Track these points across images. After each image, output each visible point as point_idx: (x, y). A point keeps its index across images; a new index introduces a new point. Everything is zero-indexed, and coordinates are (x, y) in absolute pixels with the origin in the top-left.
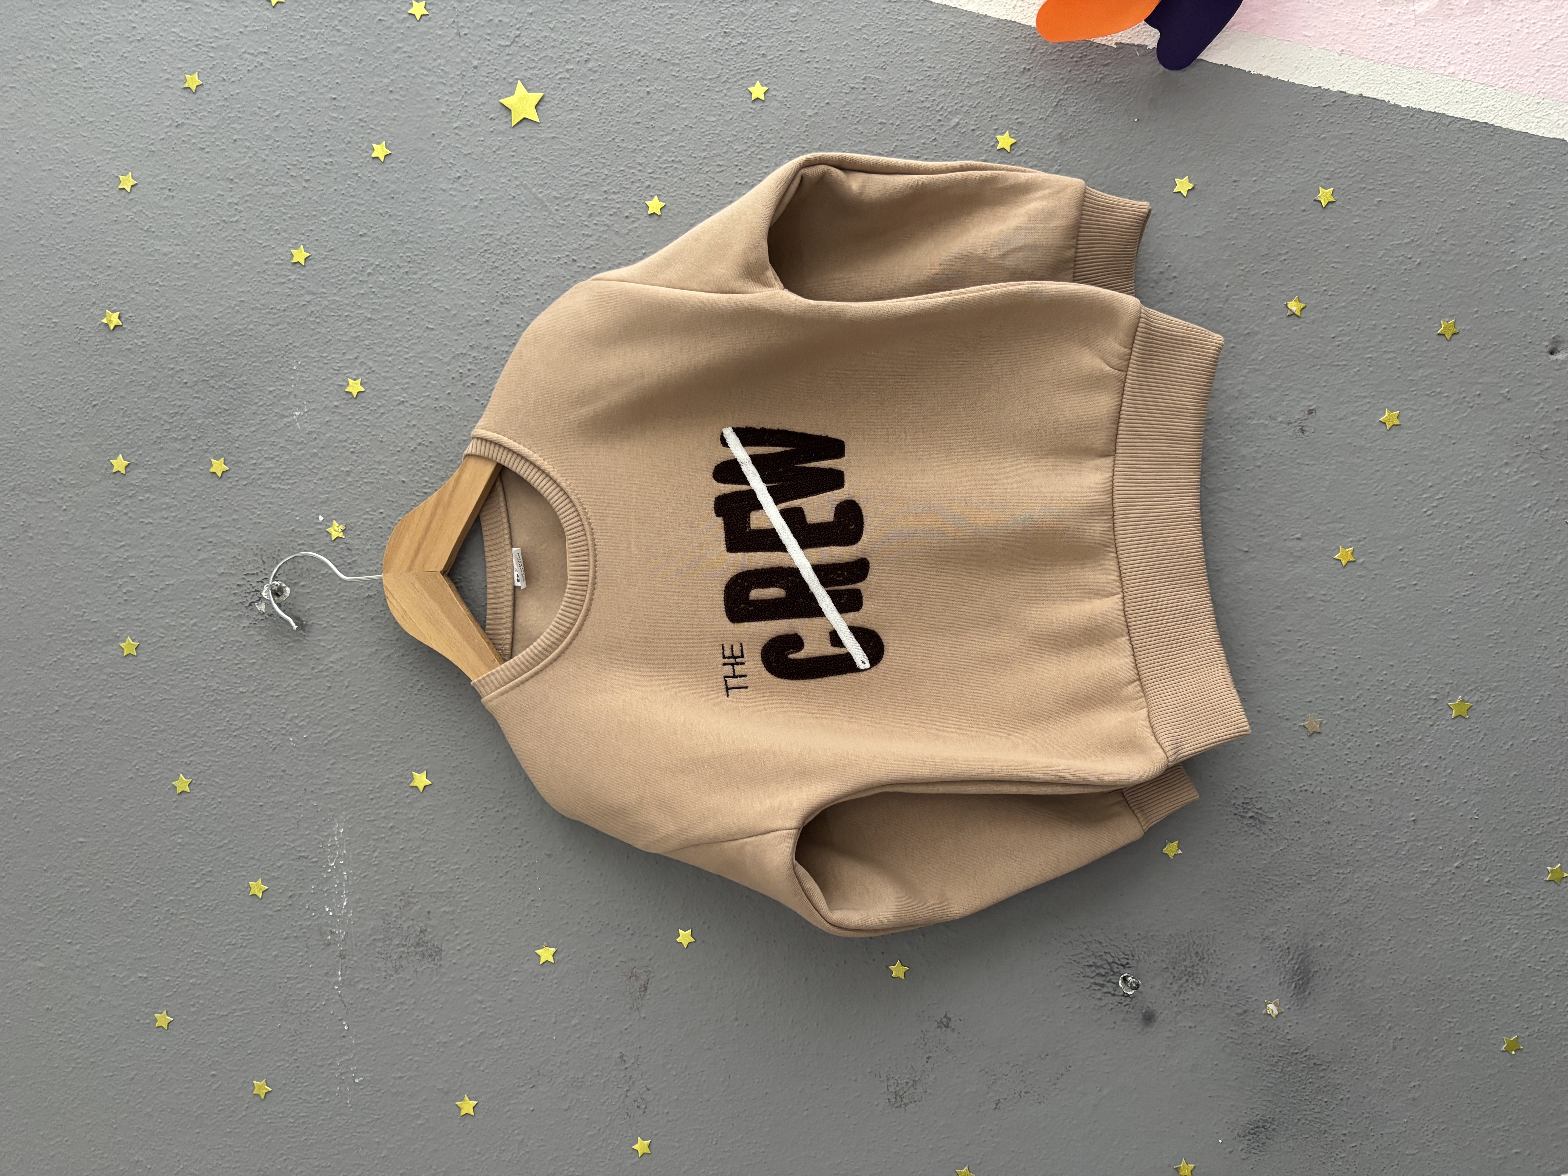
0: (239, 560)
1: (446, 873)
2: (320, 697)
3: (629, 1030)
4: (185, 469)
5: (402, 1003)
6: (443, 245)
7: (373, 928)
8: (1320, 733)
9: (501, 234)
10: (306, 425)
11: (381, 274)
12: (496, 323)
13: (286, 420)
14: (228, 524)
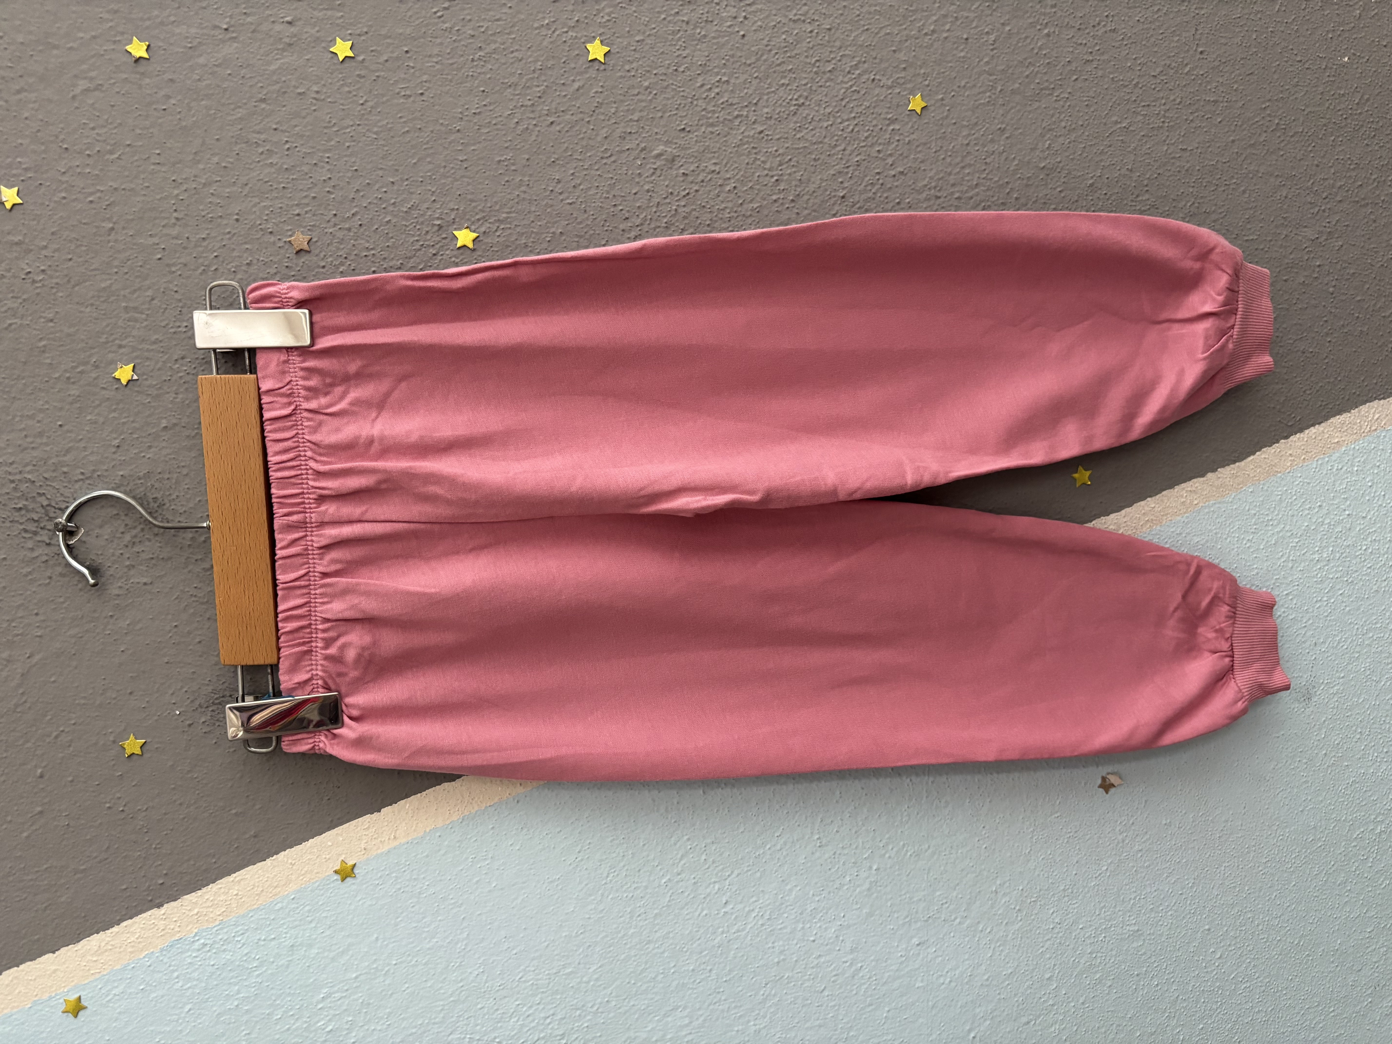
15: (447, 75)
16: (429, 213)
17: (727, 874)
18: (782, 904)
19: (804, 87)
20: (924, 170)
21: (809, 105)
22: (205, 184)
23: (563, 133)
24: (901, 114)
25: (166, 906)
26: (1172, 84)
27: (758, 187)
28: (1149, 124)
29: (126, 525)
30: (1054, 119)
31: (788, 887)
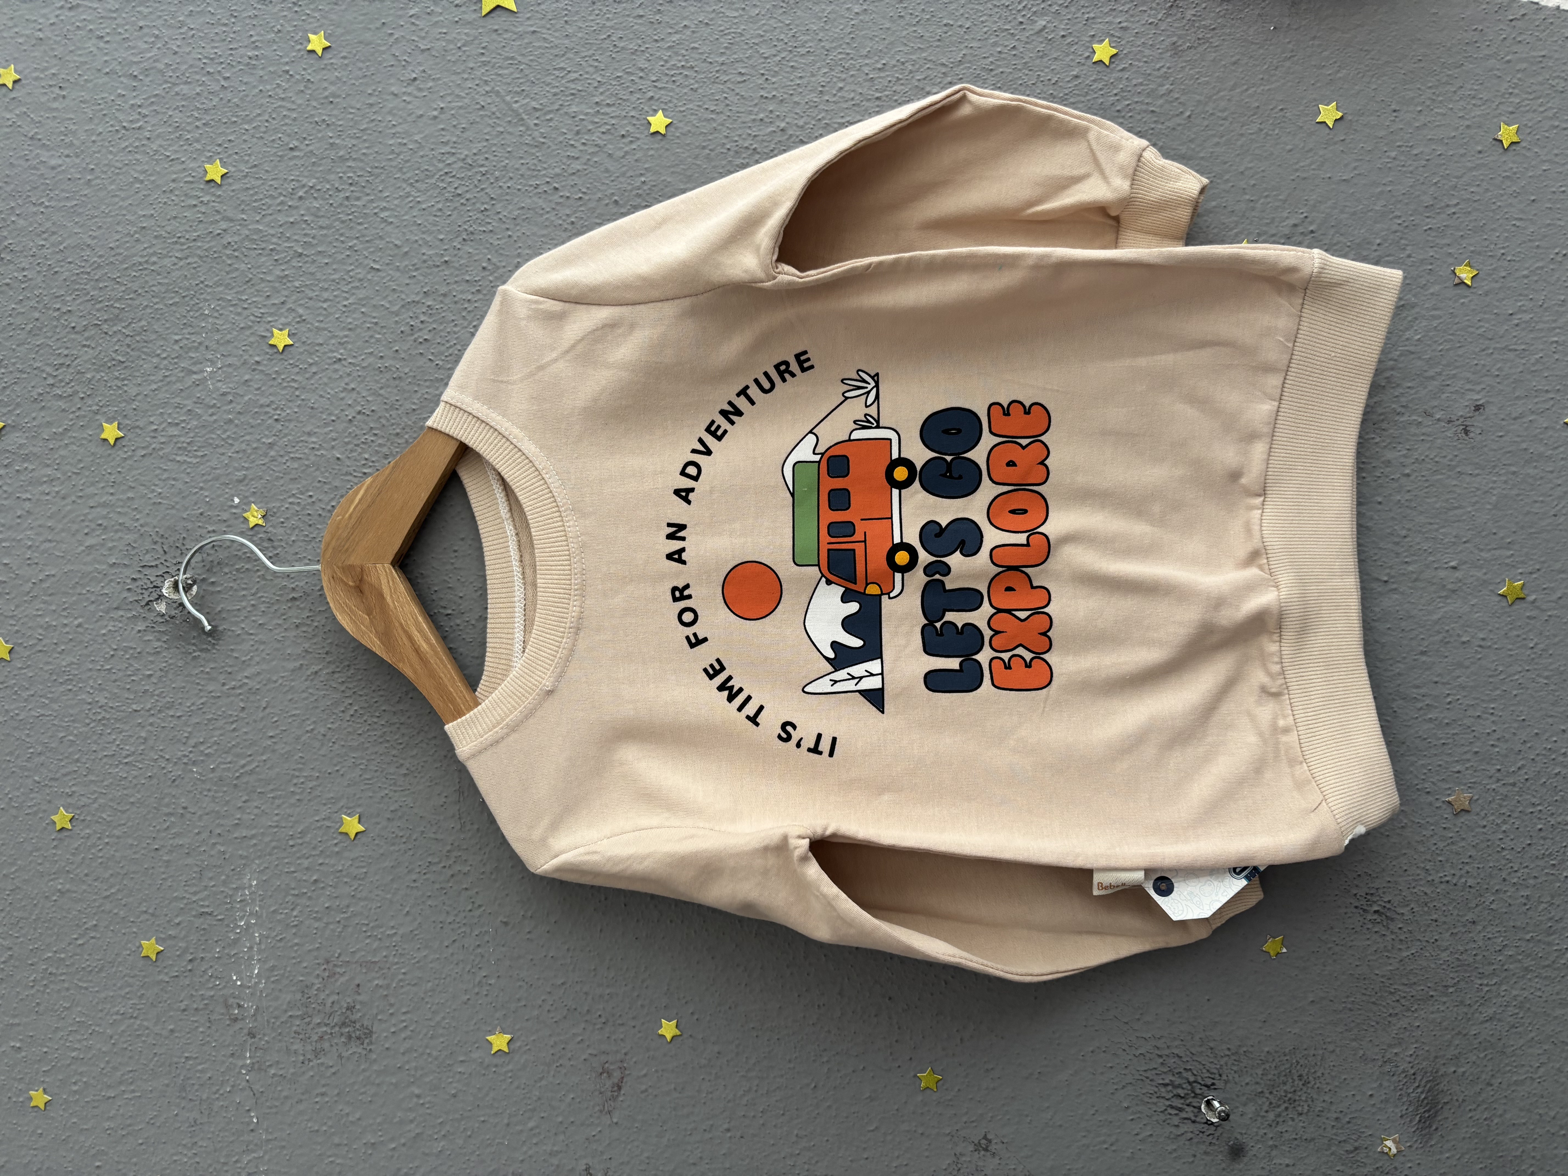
0: (134, 548)
1: (380, 939)
2: (231, 720)
3: (596, 1138)
4: (69, 434)
5: (323, 1094)
6: (394, 163)
7: (289, 1002)
8: (1468, 811)
9: (466, 153)
10: (220, 384)
11: (315, 198)
12: (457, 265)
13: (195, 376)
14: (121, 503)
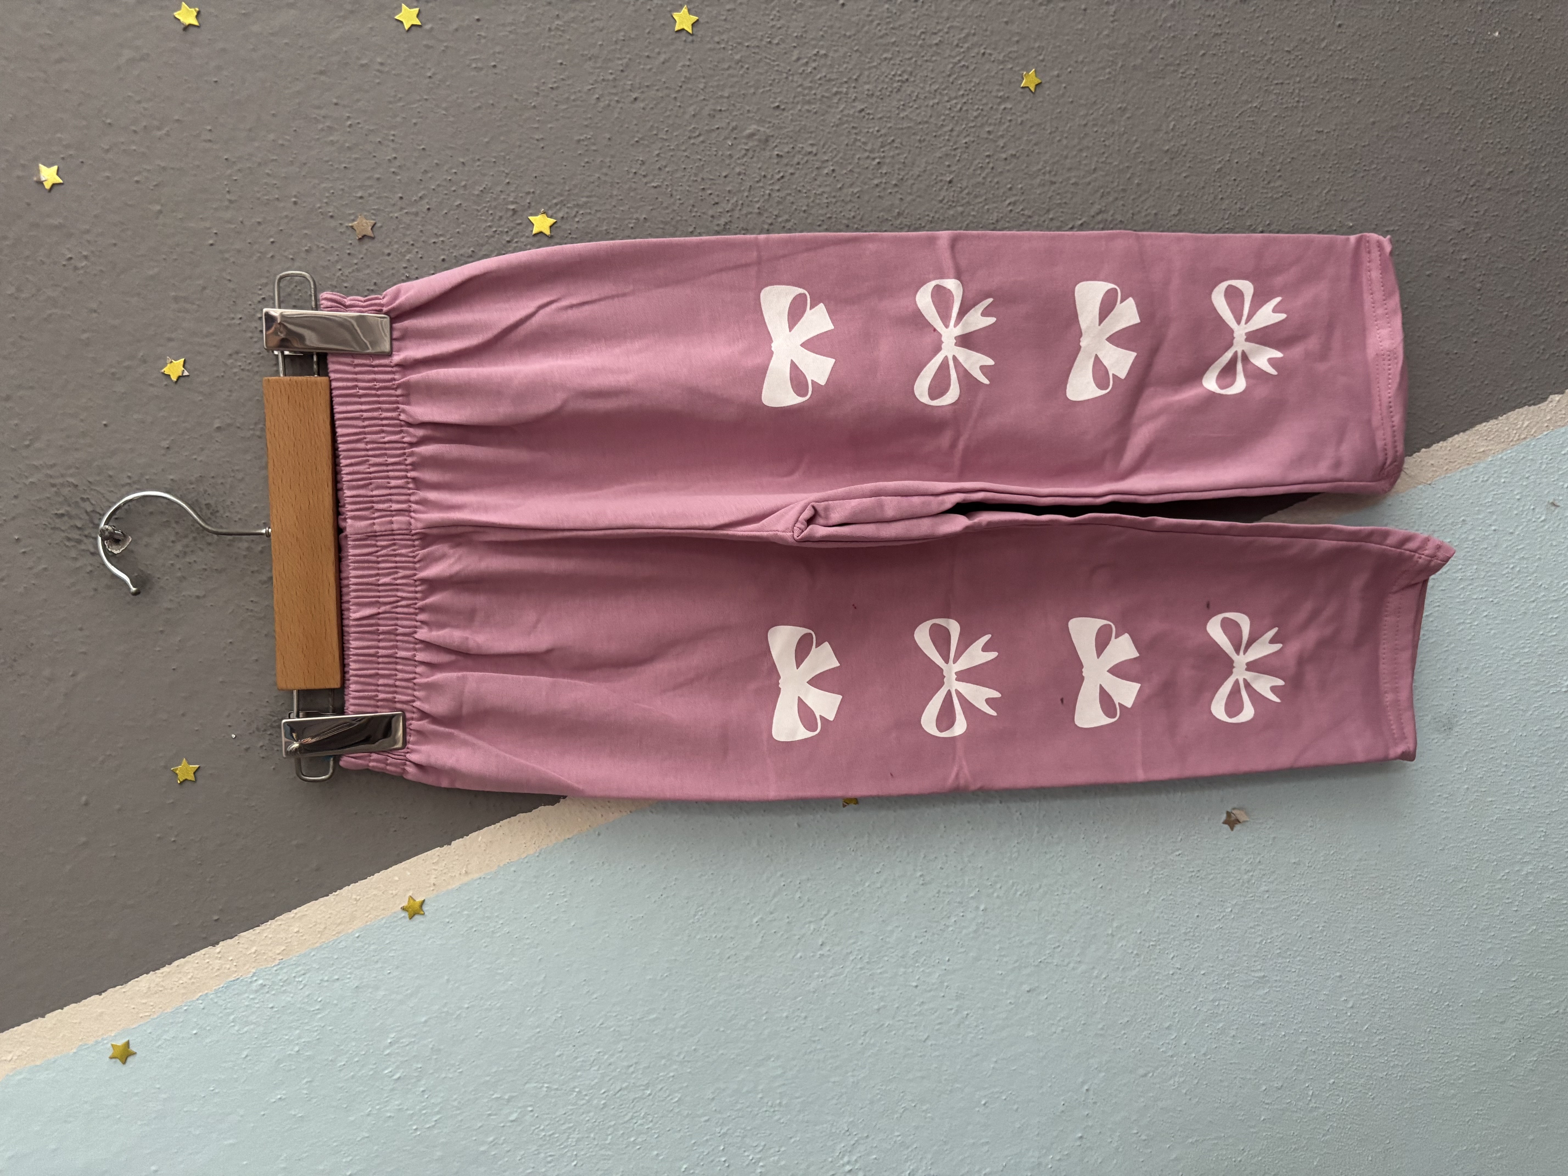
15: (522, 45)
16: (502, 197)
17: (824, 913)
18: (883, 946)
19: (907, 62)
20: (1038, 153)
21: (914, 81)
22: (260, 164)
23: (648, 109)
24: (1013, 92)
25: (221, 943)
26: (1308, 60)
27: (857, 170)
28: (1282, 104)
29: (177, 533)
30: (1179, 98)
31: (889, 928)
